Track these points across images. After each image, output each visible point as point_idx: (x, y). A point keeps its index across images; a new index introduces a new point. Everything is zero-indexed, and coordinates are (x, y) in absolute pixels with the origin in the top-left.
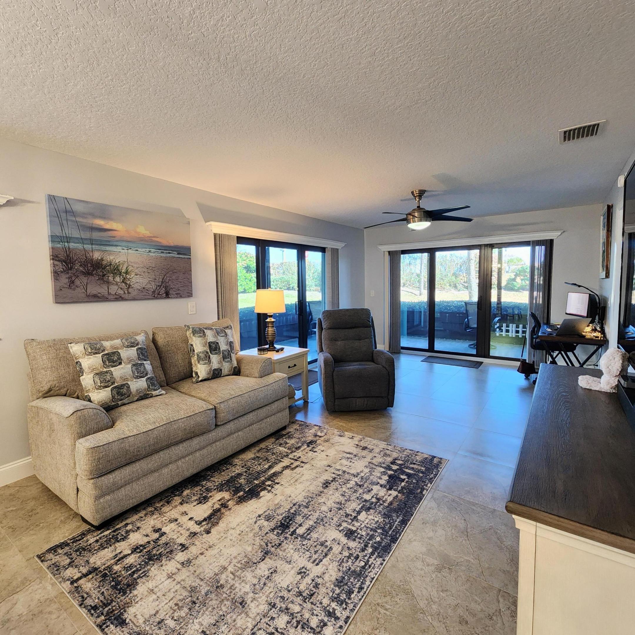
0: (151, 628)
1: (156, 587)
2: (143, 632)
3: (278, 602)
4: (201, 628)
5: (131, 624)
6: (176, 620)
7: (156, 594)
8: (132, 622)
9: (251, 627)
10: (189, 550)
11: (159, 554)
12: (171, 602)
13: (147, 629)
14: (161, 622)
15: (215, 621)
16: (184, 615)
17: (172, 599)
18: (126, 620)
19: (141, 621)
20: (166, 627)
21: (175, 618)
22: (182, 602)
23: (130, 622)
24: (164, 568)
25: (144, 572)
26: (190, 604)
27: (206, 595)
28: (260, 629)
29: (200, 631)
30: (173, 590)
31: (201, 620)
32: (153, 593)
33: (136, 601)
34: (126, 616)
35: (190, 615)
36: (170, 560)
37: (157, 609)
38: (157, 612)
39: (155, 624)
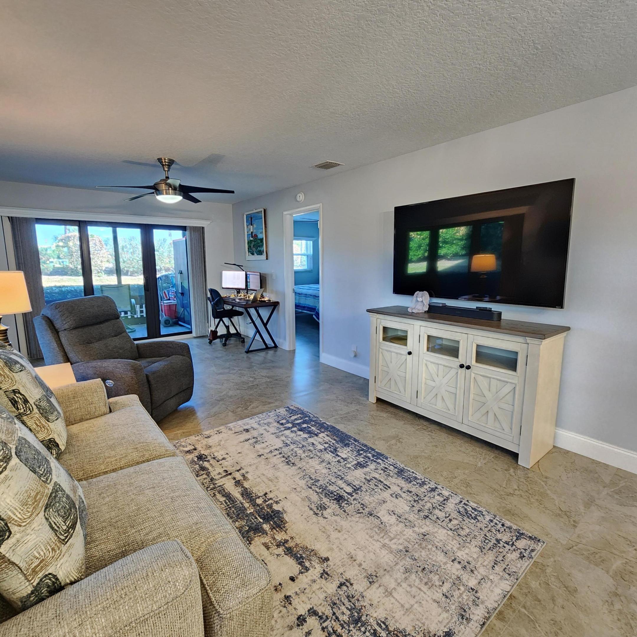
0: (453, 604)
1: (402, 606)
2: (457, 611)
3: (424, 514)
4: (449, 562)
5: (450, 625)
6: (443, 583)
7: (412, 606)
8: (448, 623)
9: (445, 531)
10: (351, 578)
11: (350, 610)
12: (422, 588)
13: (453, 607)
14: (446, 595)
15: (442, 554)
16: (438, 576)
17: (420, 589)
18: (446, 632)
19: (445, 615)
20: (451, 591)
21: (441, 584)
22: (423, 579)
23: (447, 627)
24: (375, 603)
25: (378, 624)
26: (425, 572)
27: (416, 560)
28: (447, 526)
29: (452, 563)
30: (408, 589)
31: (441, 563)
32: (411, 608)
33: (420, 625)
34: (441, 632)
35: (437, 571)
36: (363, 597)
37: (431, 602)
38: (435, 601)
39: (448, 601)
